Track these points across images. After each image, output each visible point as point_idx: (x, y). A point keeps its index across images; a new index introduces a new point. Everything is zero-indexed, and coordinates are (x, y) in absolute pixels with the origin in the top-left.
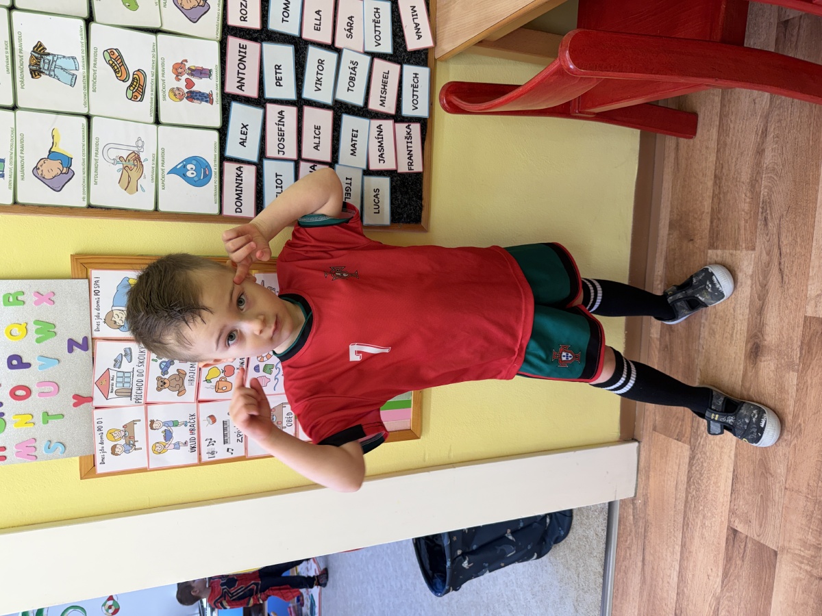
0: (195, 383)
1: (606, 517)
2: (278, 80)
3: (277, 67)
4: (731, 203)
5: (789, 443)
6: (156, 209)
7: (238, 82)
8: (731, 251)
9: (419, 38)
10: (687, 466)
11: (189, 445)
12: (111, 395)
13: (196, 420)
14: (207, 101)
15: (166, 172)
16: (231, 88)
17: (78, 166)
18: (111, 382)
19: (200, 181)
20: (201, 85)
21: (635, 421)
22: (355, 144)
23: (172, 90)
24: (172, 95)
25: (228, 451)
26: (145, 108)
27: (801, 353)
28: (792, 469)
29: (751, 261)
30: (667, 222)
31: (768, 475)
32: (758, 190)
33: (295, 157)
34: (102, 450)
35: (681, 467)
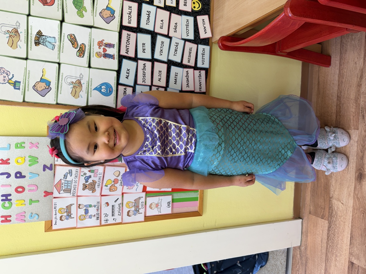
0: (100, 187)
1: (286, 255)
2: (144, 50)
3: (143, 44)
4: (346, 108)
7: (126, 50)
9: (206, 33)
10: (327, 231)
11: (96, 217)
12: (62, 192)
13: (100, 204)
14: (112, 58)
15: (92, 89)
16: (123, 53)
17: (53, 85)
18: (62, 185)
19: (107, 94)
20: (110, 51)
21: (300, 209)
22: (176, 79)
23: (97, 53)
24: (97, 55)
25: (114, 220)
26: (84, 61)
29: (357, 135)
32: (359, 102)
33: (150, 84)
34: (56, 218)
35: (324, 231)
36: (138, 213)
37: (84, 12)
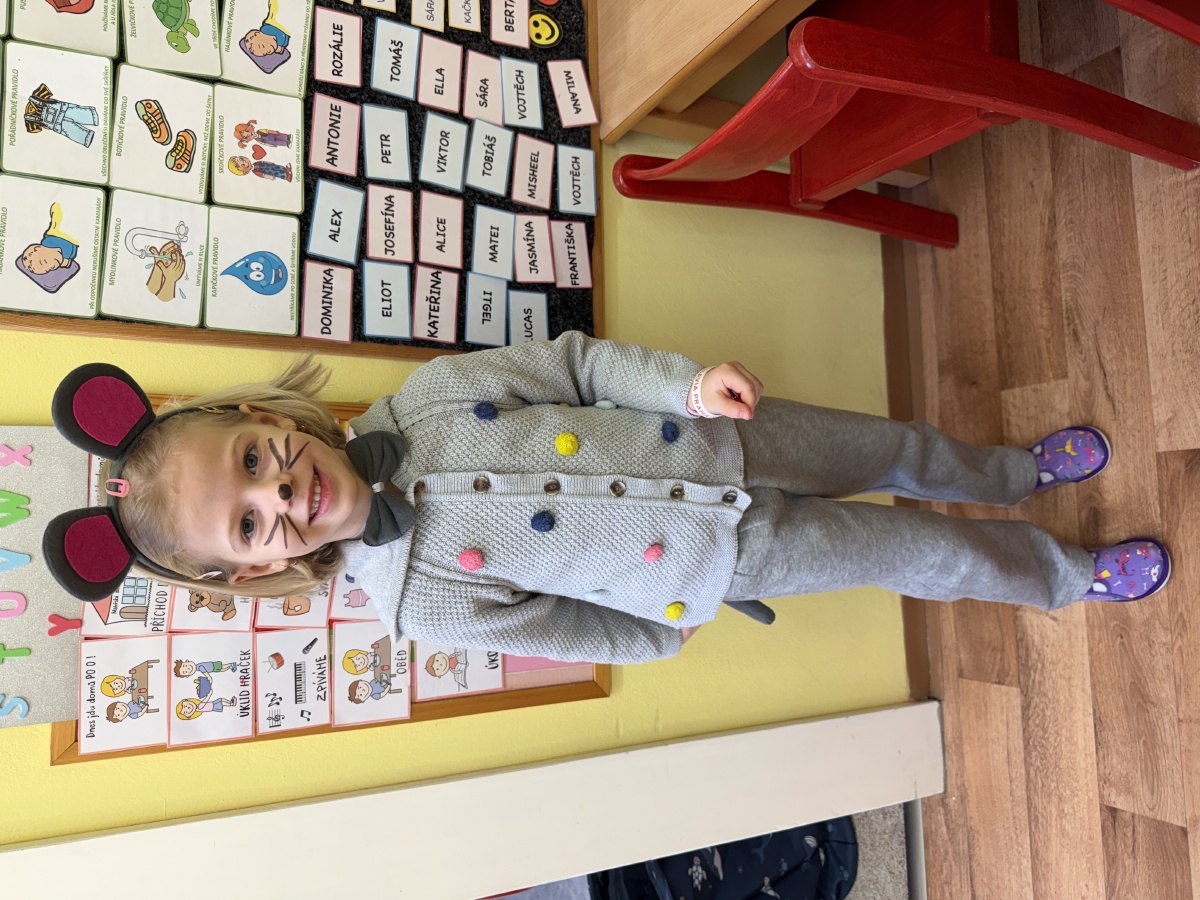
2: (386, 154)
3: (383, 138)
4: (1023, 320)
5: (1170, 647)
6: (202, 325)
7: (329, 154)
8: (1033, 386)
9: (578, 112)
10: (1020, 722)
11: (238, 705)
12: (115, 617)
13: (250, 661)
14: (283, 177)
15: (220, 271)
16: (319, 161)
17: (86, 258)
19: (269, 287)
20: (275, 155)
21: (928, 670)
22: (495, 246)
23: (233, 159)
24: (232, 165)
25: (302, 715)
26: (192, 183)
27: (1162, 508)
28: (1183, 687)
29: (1064, 393)
30: (936, 366)
31: (1149, 706)
32: (1057, 296)
33: (409, 258)
34: (92, 713)
35: (1010, 726)
36: (387, 689)
37: (189, 36)
